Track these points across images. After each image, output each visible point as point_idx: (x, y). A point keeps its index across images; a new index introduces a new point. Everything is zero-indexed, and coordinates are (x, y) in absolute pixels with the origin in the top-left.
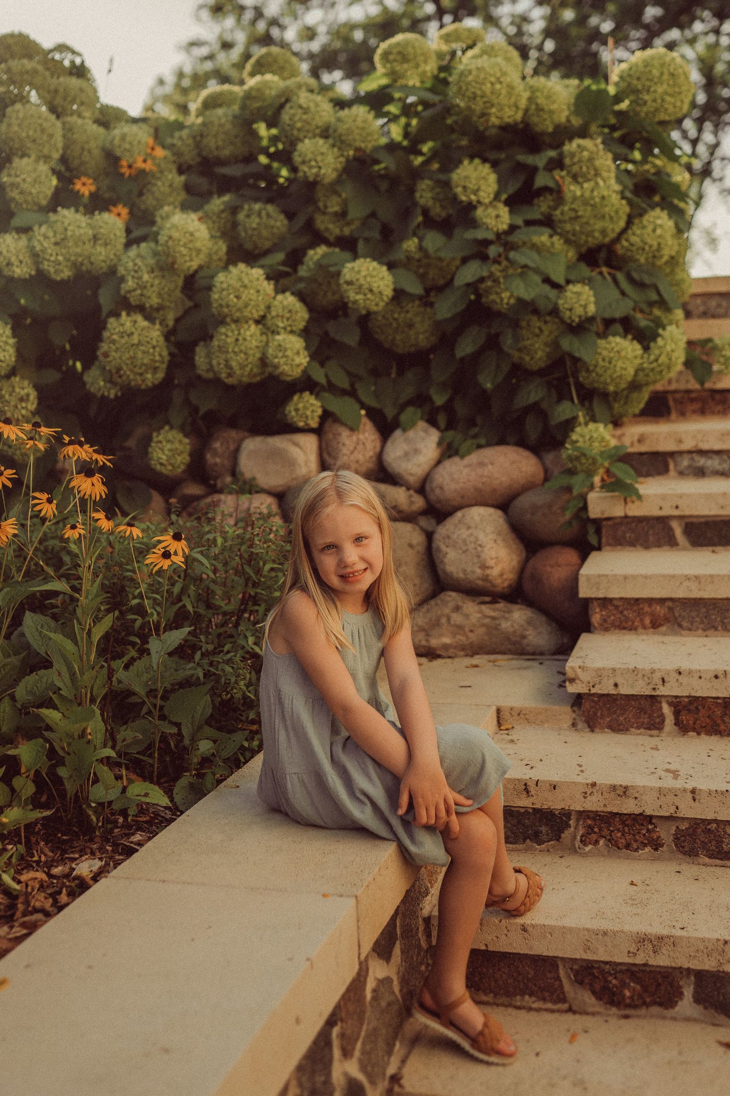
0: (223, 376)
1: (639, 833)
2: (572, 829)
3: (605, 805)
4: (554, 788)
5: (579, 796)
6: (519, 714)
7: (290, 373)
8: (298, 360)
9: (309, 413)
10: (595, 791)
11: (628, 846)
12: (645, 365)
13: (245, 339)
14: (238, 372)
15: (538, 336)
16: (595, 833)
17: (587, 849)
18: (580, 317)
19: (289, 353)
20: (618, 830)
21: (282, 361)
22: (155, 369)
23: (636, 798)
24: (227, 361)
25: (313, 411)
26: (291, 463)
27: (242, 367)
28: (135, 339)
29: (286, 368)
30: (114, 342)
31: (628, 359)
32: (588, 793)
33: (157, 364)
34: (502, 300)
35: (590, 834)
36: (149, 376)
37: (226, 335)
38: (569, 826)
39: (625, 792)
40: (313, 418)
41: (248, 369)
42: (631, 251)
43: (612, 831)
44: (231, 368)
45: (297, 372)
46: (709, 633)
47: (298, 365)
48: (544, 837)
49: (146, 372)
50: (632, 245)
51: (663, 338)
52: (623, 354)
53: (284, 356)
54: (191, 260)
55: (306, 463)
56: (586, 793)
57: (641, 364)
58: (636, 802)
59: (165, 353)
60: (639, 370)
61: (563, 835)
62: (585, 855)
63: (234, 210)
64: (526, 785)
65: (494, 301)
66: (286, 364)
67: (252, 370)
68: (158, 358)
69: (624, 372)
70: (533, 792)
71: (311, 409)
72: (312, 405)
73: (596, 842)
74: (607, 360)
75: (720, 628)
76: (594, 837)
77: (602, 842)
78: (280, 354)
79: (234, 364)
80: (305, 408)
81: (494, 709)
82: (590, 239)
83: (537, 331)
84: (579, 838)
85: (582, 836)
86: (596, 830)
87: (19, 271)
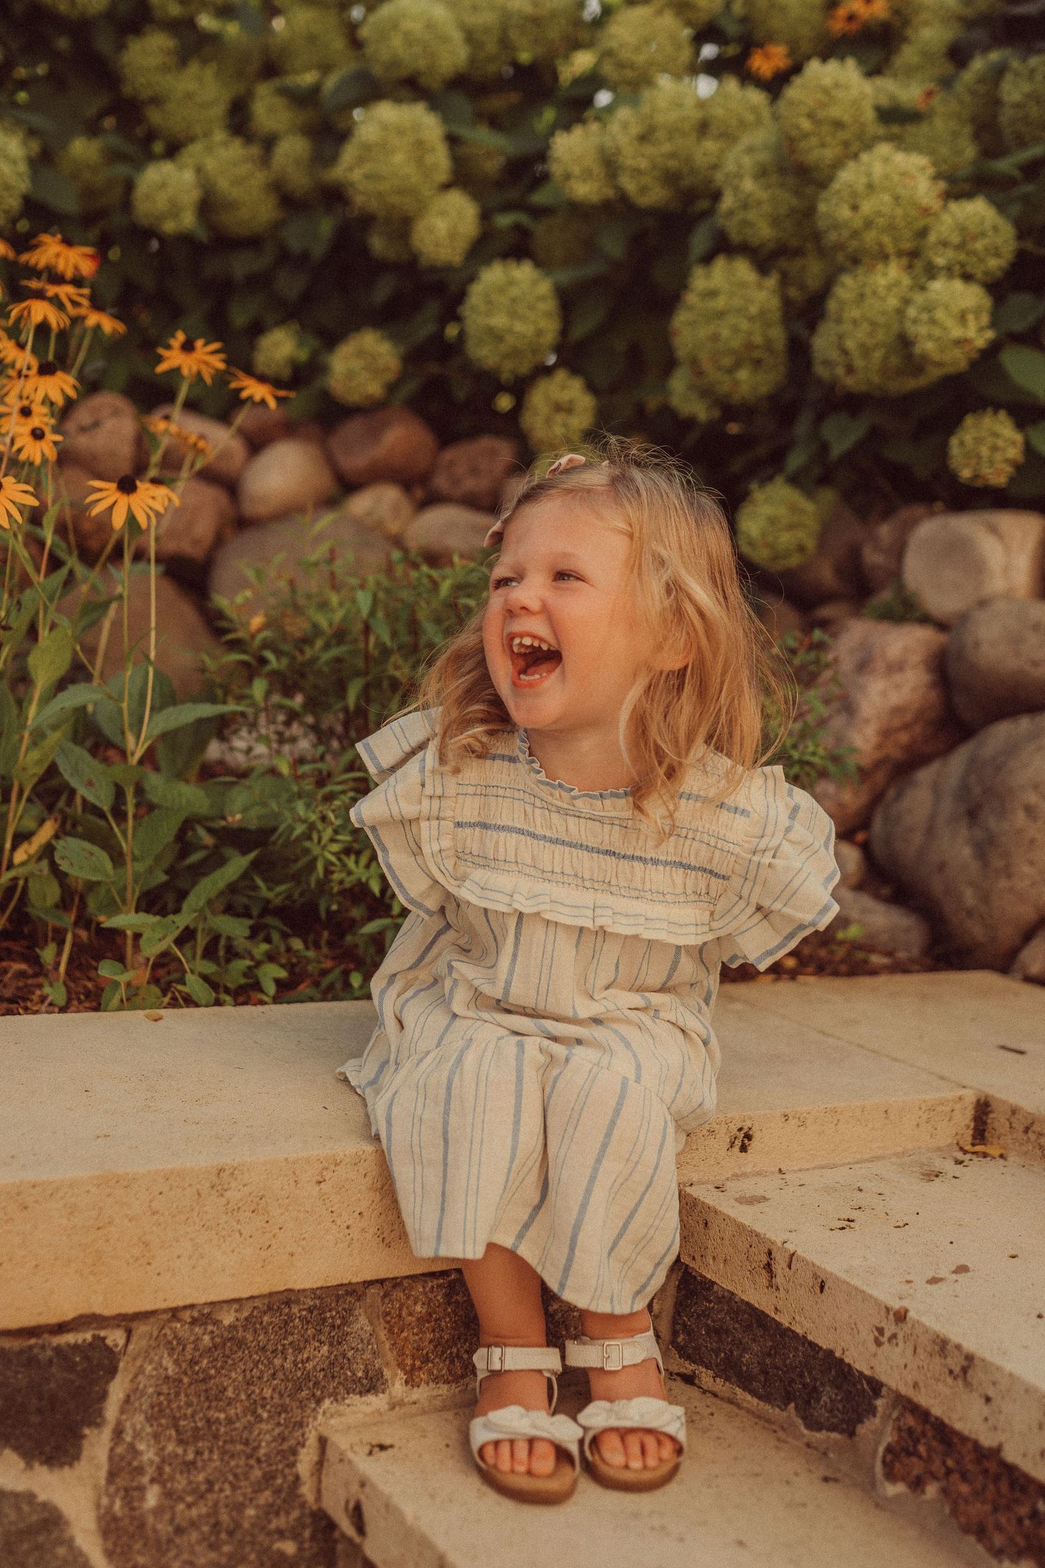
0: (840, 371)
1: (1008, 1508)
2: (877, 1420)
3: (916, 1385)
4: (822, 1288)
5: (868, 1336)
6: (1026, 1130)
7: (936, 357)
8: (957, 332)
9: (985, 451)
10: (900, 1336)
11: (981, 1532)
13: (874, 293)
14: (859, 363)
16: (920, 1457)
17: (894, 1489)
19: (940, 314)
20: (964, 1477)
21: (923, 330)
22: (757, 363)
23: (988, 1400)
24: (841, 337)
25: (994, 448)
26: (976, 567)
27: (866, 351)
28: (720, 303)
29: (929, 346)
30: (691, 308)
32: (887, 1334)
33: (757, 354)
35: (909, 1454)
36: (743, 374)
37: (846, 287)
38: (872, 1411)
39: (965, 1370)
40: (991, 462)
41: (878, 355)
43: (949, 1472)
44: (845, 352)
45: (958, 360)
47: (959, 342)
48: (821, 1414)
49: (737, 365)
53: (933, 322)
54: (823, 145)
55: (1007, 569)
56: (881, 1331)
58: (986, 1410)
59: (778, 335)
61: (862, 1430)
62: (881, 1505)
63: (997, 73)
64: (770, 1253)
66: (930, 337)
67: (886, 358)
68: (758, 339)
70: (779, 1280)
71: (990, 441)
72: (996, 435)
73: (917, 1485)
76: (917, 1468)
77: (932, 1490)
78: (925, 316)
79: (850, 344)
80: (978, 440)
81: (970, 1097)
84: (881, 1450)
85: (889, 1449)
86: (922, 1449)
87: (585, 190)
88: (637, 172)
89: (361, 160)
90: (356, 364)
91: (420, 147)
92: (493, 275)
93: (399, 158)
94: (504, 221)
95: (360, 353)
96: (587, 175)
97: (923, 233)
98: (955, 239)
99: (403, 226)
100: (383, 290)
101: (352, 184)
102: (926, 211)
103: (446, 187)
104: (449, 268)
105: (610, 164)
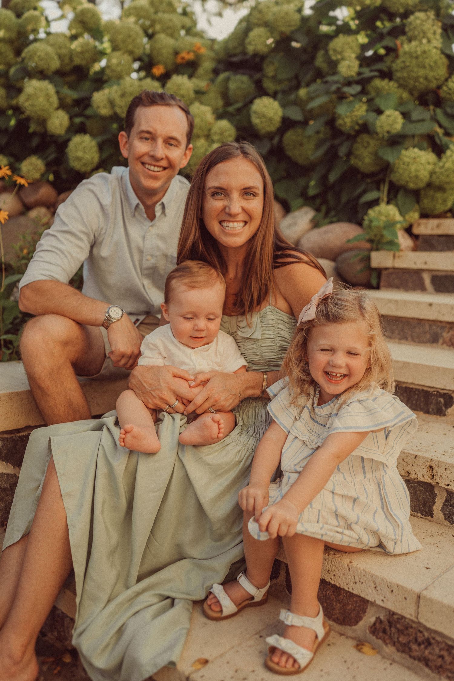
12: (437, 170)
15: (366, 147)
18: (388, 132)
31: (421, 164)
34: (345, 123)
42: (449, 94)
46: (402, 341)
50: (450, 89)
51: (452, 151)
52: (418, 160)
57: (434, 169)
60: (432, 173)
63: (227, 80)
65: (340, 125)
69: (418, 173)
74: (406, 163)
75: (409, 339)
82: (417, 84)
83: (366, 144)
87: (105, 111)
88: (121, 107)
89: (27, 99)
90: (31, 168)
91: (48, 96)
92: (77, 139)
93: (41, 99)
94: (78, 120)
95: (31, 164)
96: (105, 107)
97: (210, 130)
98: (219, 131)
99: (43, 122)
100: (35, 142)
101: (25, 108)
102: (210, 124)
103: (57, 109)
104: (60, 136)
105: (112, 103)
